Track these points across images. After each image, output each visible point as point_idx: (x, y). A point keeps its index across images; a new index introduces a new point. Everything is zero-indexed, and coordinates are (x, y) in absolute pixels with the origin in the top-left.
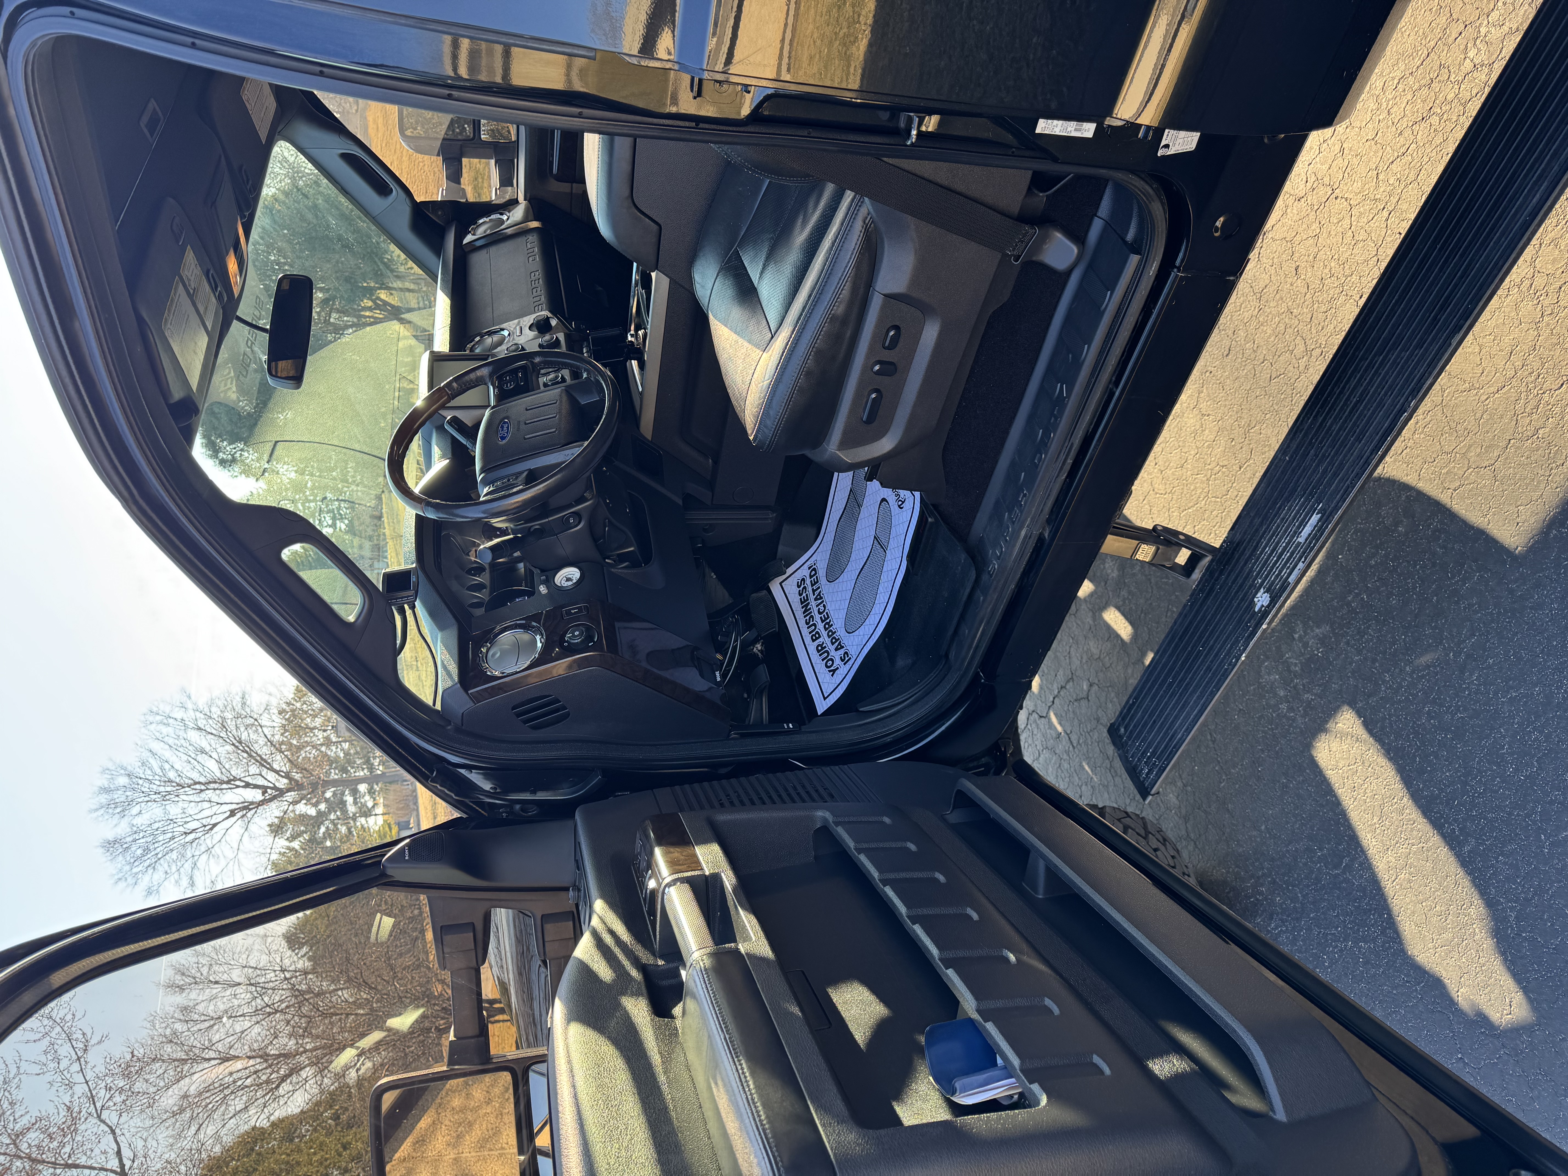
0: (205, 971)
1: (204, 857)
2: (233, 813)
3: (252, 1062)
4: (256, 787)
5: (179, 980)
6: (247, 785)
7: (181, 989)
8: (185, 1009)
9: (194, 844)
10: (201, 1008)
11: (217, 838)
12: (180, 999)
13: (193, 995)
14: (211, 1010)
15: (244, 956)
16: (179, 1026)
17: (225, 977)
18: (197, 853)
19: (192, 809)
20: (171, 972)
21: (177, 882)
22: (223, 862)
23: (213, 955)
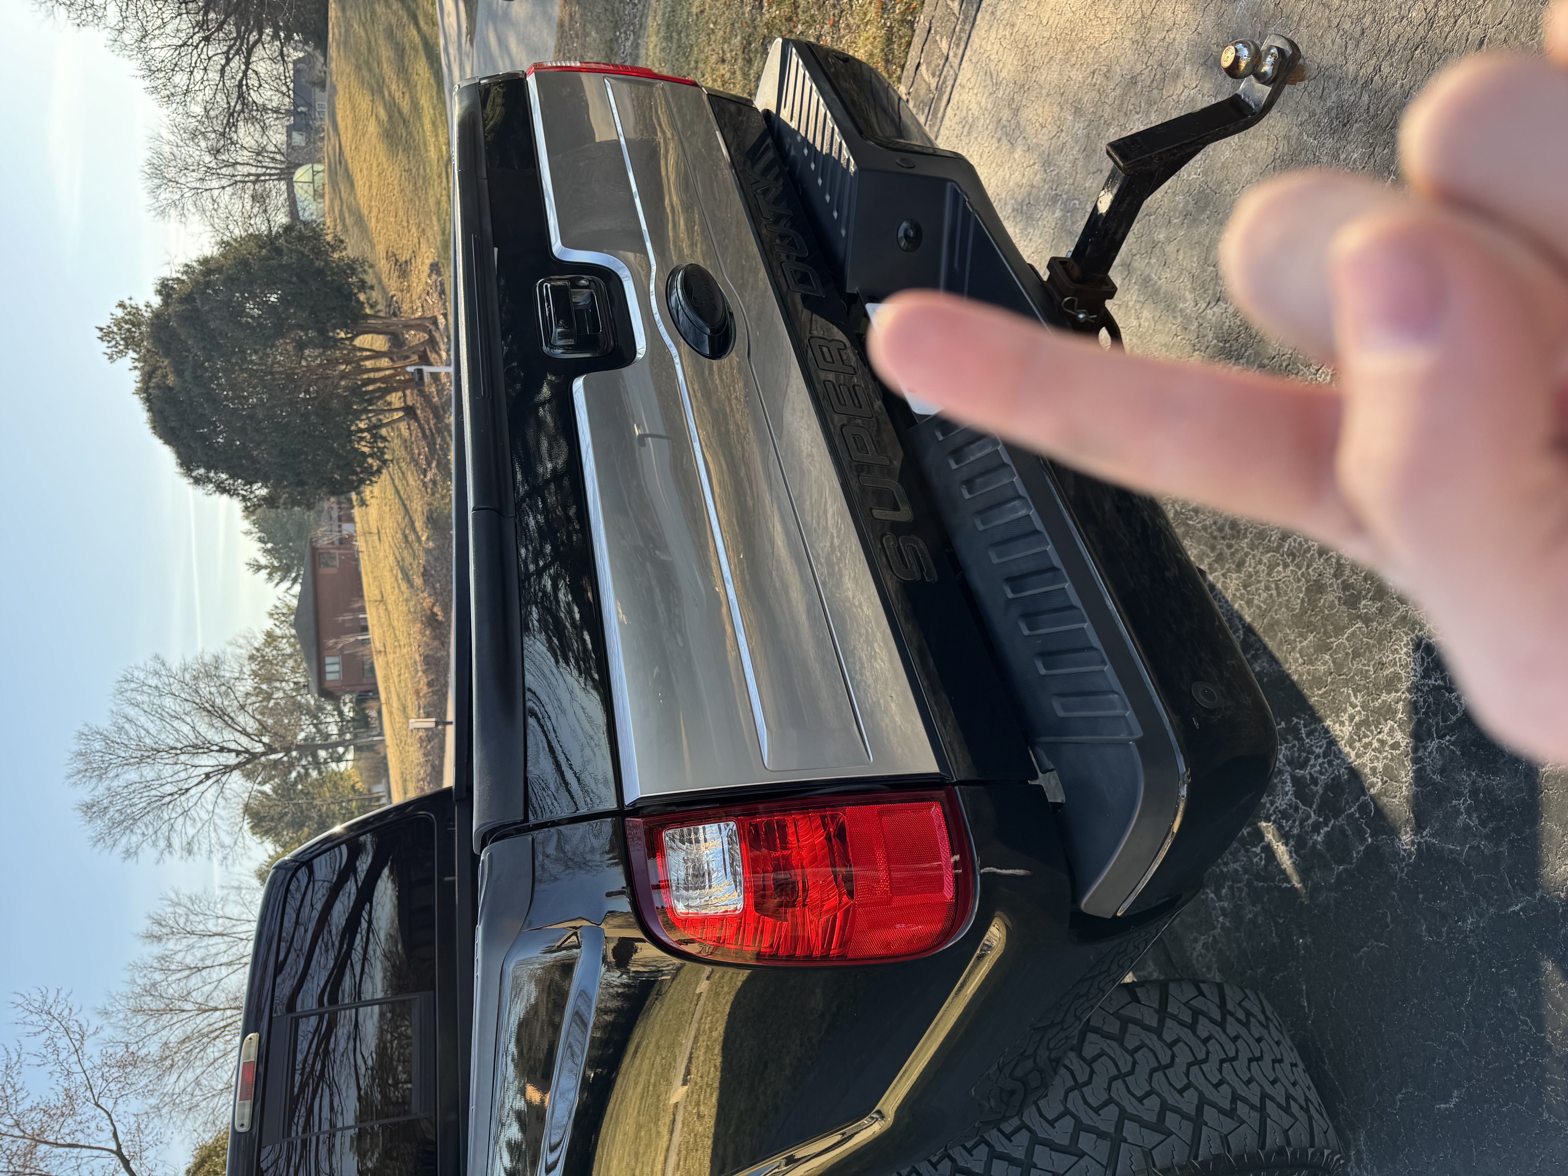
0: (182, 921)
1: (181, 819)
2: (208, 776)
3: (229, 1013)
4: (230, 751)
5: (156, 930)
6: (222, 750)
7: (159, 938)
8: (163, 958)
9: (171, 806)
10: (179, 957)
11: (194, 799)
12: (157, 949)
13: (171, 945)
14: (189, 960)
15: (219, 906)
16: (158, 976)
17: (201, 927)
18: (174, 815)
19: (168, 771)
20: (148, 922)
21: (154, 842)
22: (199, 825)
23: (189, 904)
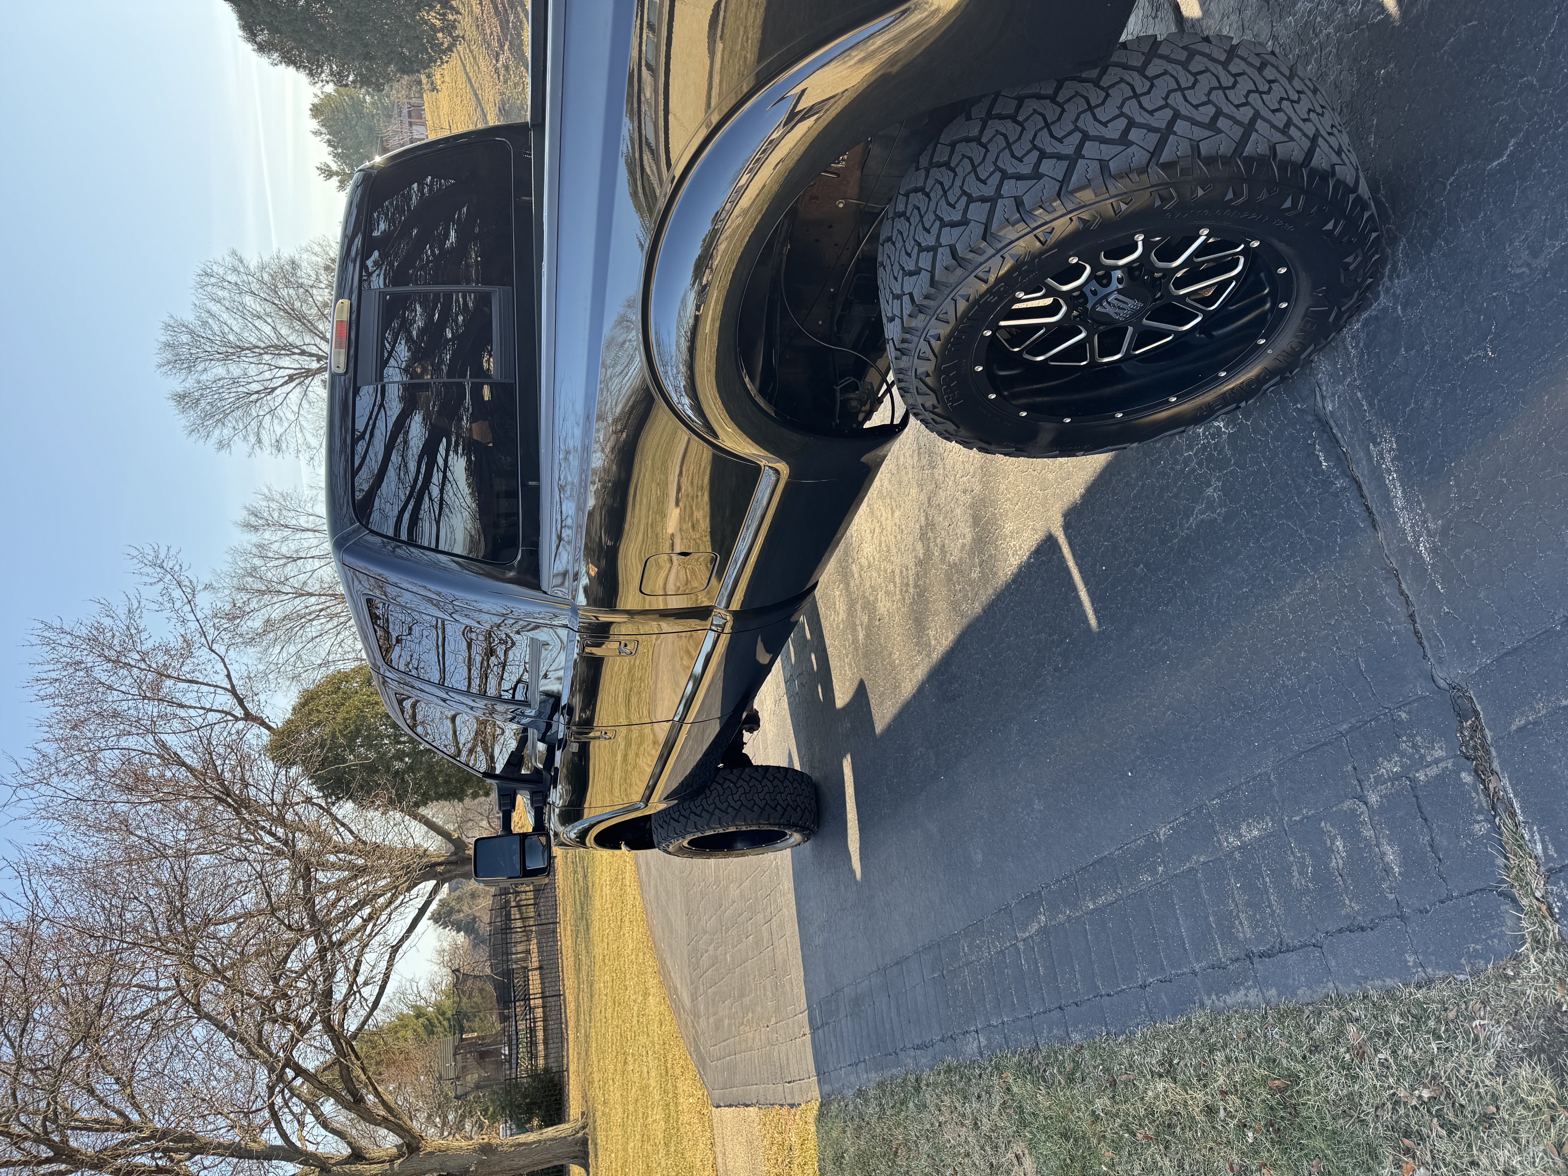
0: (276, 515)
1: (268, 417)
2: (291, 378)
3: (323, 599)
4: (311, 355)
5: (253, 520)
6: (303, 353)
7: (256, 529)
8: (260, 546)
9: (258, 404)
10: (275, 547)
11: (279, 400)
12: (255, 538)
13: (267, 535)
14: (284, 550)
15: (309, 505)
16: (258, 562)
17: (294, 522)
18: (261, 413)
19: (252, 370)
20: (245, 513)
21: (245, 437)
22: (286, 424)
23: (281, 500)
